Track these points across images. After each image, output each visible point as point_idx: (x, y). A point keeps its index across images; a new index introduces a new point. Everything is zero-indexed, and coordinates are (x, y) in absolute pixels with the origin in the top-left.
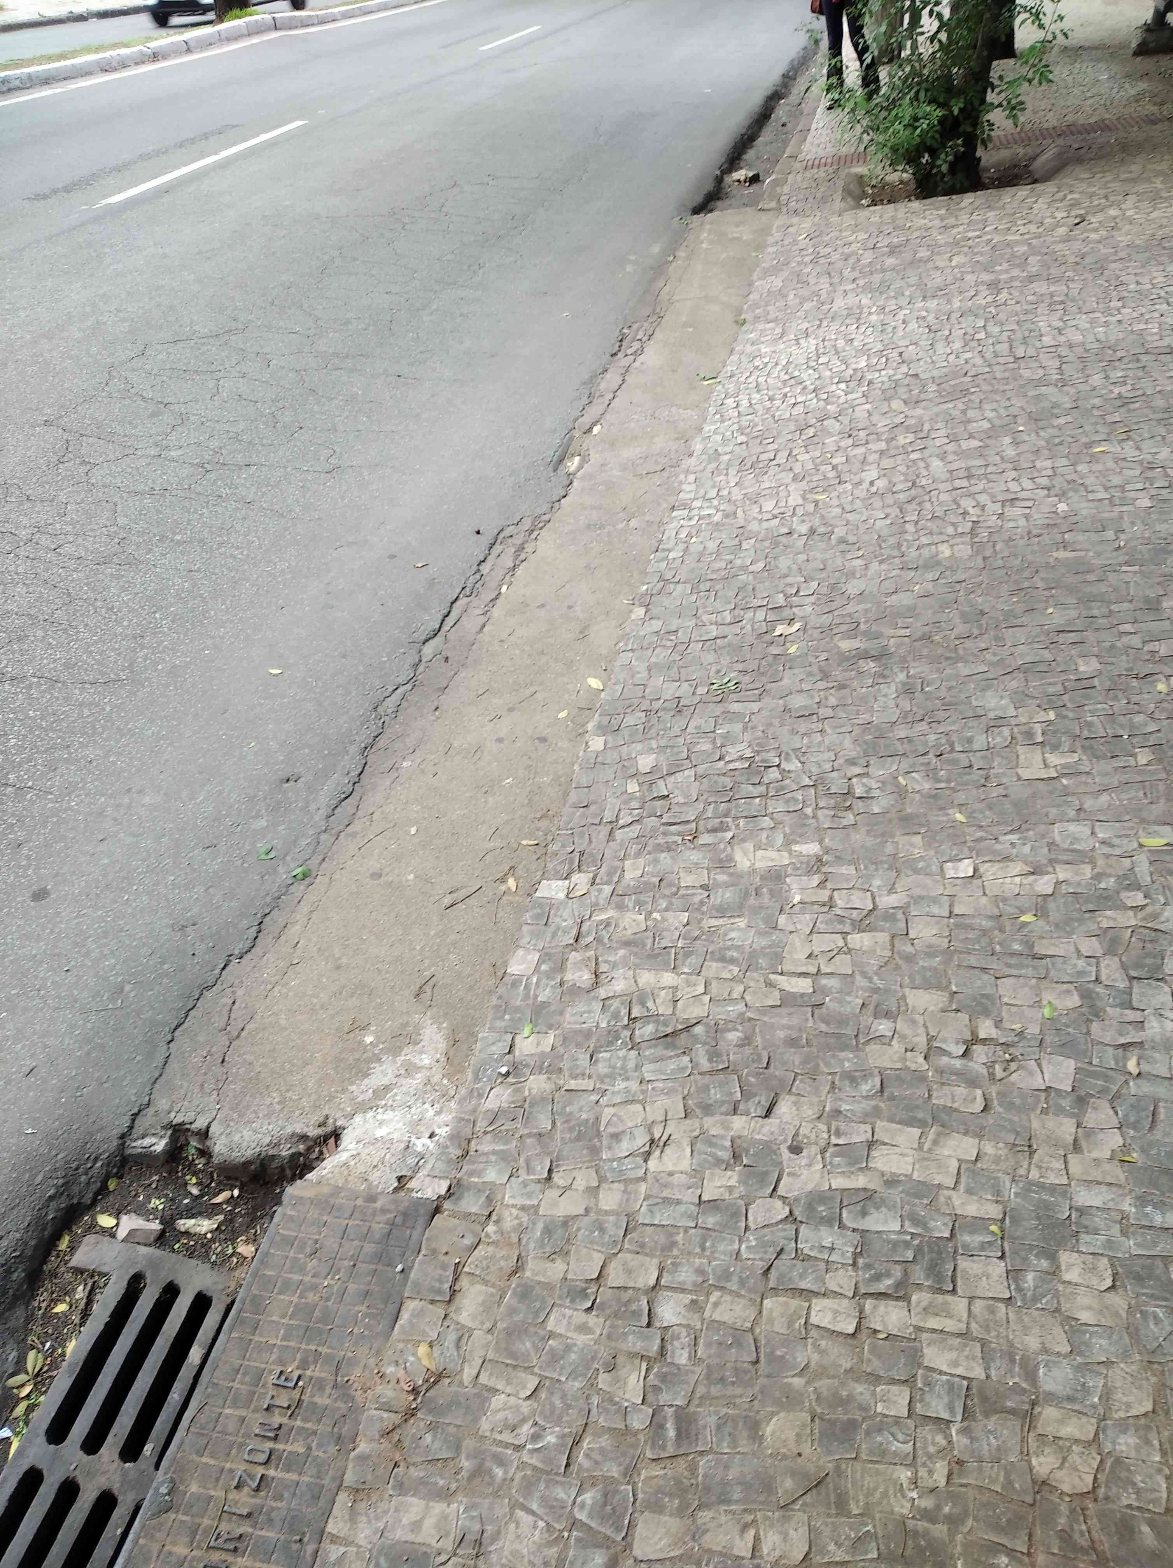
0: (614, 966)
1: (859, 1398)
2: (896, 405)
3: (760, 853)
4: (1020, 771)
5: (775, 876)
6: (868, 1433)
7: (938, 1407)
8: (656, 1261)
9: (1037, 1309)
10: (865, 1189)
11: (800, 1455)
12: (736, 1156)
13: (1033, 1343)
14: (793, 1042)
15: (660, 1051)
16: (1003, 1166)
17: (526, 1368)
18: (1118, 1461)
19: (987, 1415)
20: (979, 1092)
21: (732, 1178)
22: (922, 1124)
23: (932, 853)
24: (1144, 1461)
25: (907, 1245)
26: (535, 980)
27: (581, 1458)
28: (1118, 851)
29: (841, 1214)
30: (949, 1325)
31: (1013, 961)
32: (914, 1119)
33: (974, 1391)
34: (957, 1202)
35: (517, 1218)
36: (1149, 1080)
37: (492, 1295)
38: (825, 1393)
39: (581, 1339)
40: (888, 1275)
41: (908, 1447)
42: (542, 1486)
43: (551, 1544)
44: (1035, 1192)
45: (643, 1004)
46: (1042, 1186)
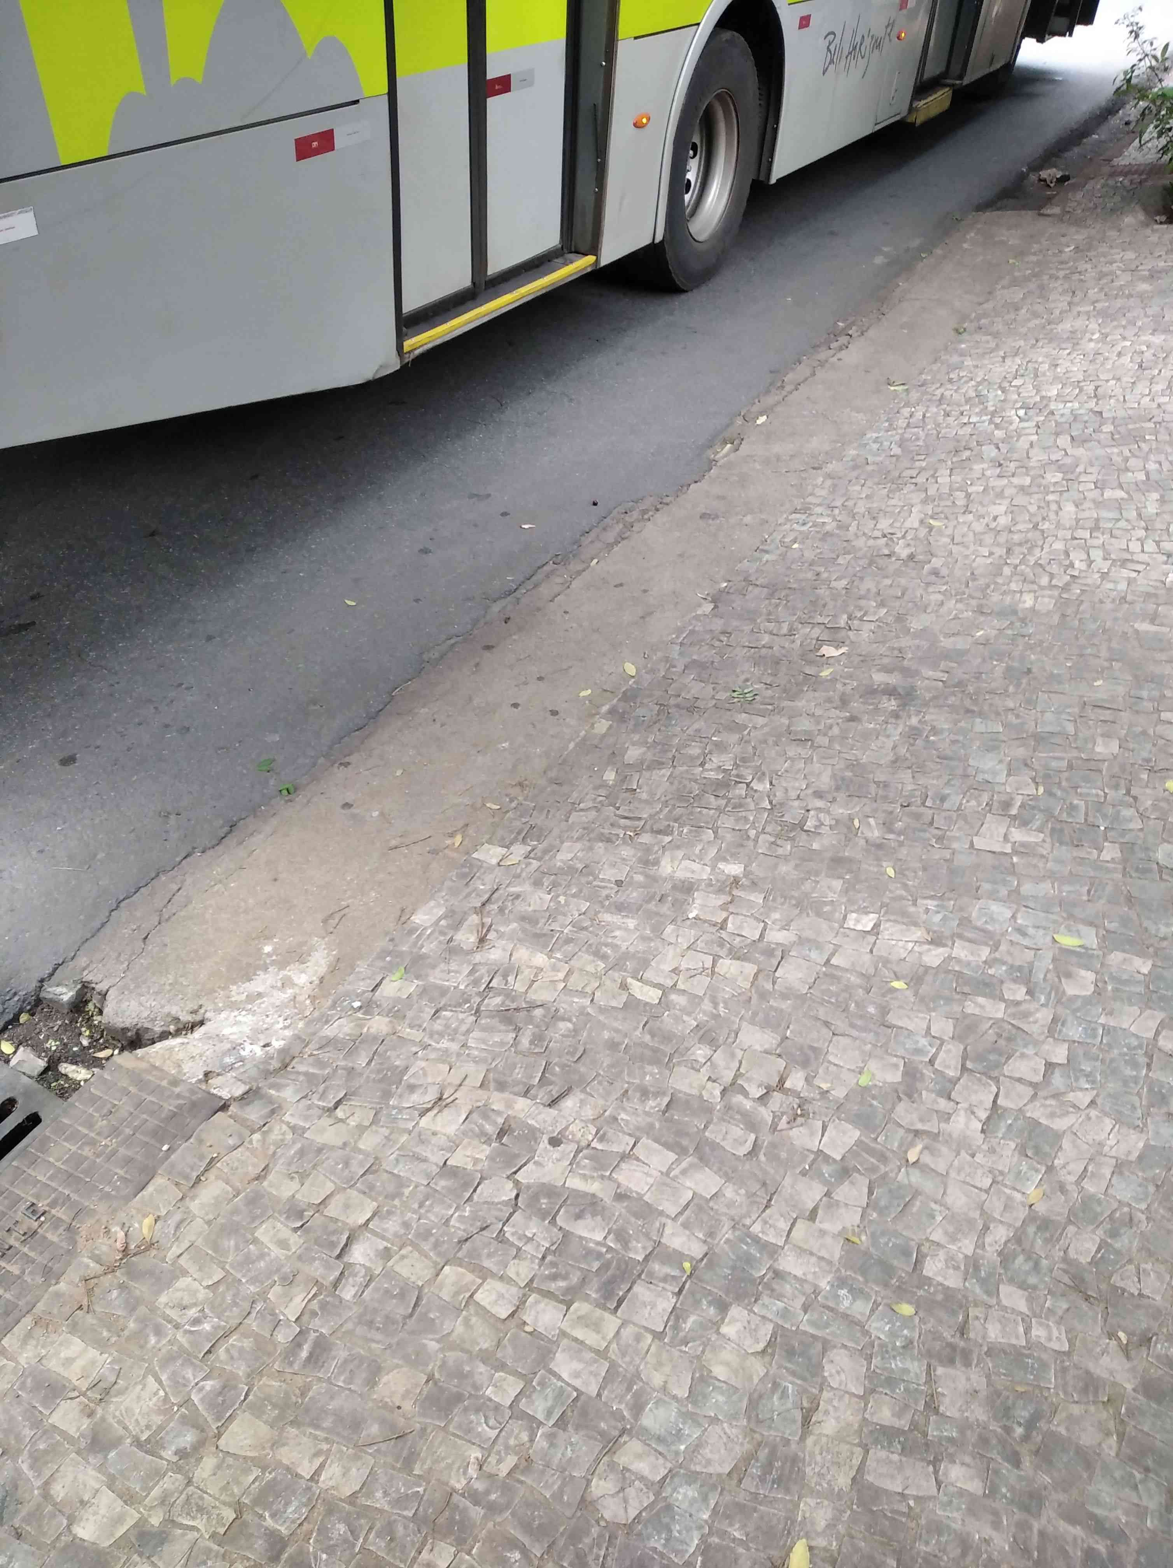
0: (501, 936)
1: (477, 1377)
3: (686, 863)
4: (975, 839)
5: (687, 888)
6: (466, 1409)
7: (538, 1407)
8: (375, 1204)
9: (681, 1351)
10: (594, 1195)
11: (399, 1408)
12: (500, 1134)
13: (657, 1379)
14: (613, 1046)
15: (495, 1022)
16: (733, 1212)
17: (220, 1262)
18: (669, 1508)
19: (577, 1428)
20: (753, 1137)
21: (484, 1152)
22: (682, 1151)
23: (844, 900)
24: (691, 1516)
25: (599, 1255)
26: (429, 931)
27: (221, 1352)
28: (1026, 942)
29: (558, 1211)
30: (591, 1338)
31: (859, 1023)
32: (678, 1144)
33: (579, 1404)
34: (668, 1231)
35: (284, 1134)
36: (922, 1171)
37: (227, 1192)
38: (451, 1363)
39: (276, 1252)
40: (565, 1277)
41: (493, 1434)
42: (180, 1361)
43: (159, 1412)
44: (747, 1244)
45: (505, 976)
46: (756, 1240)
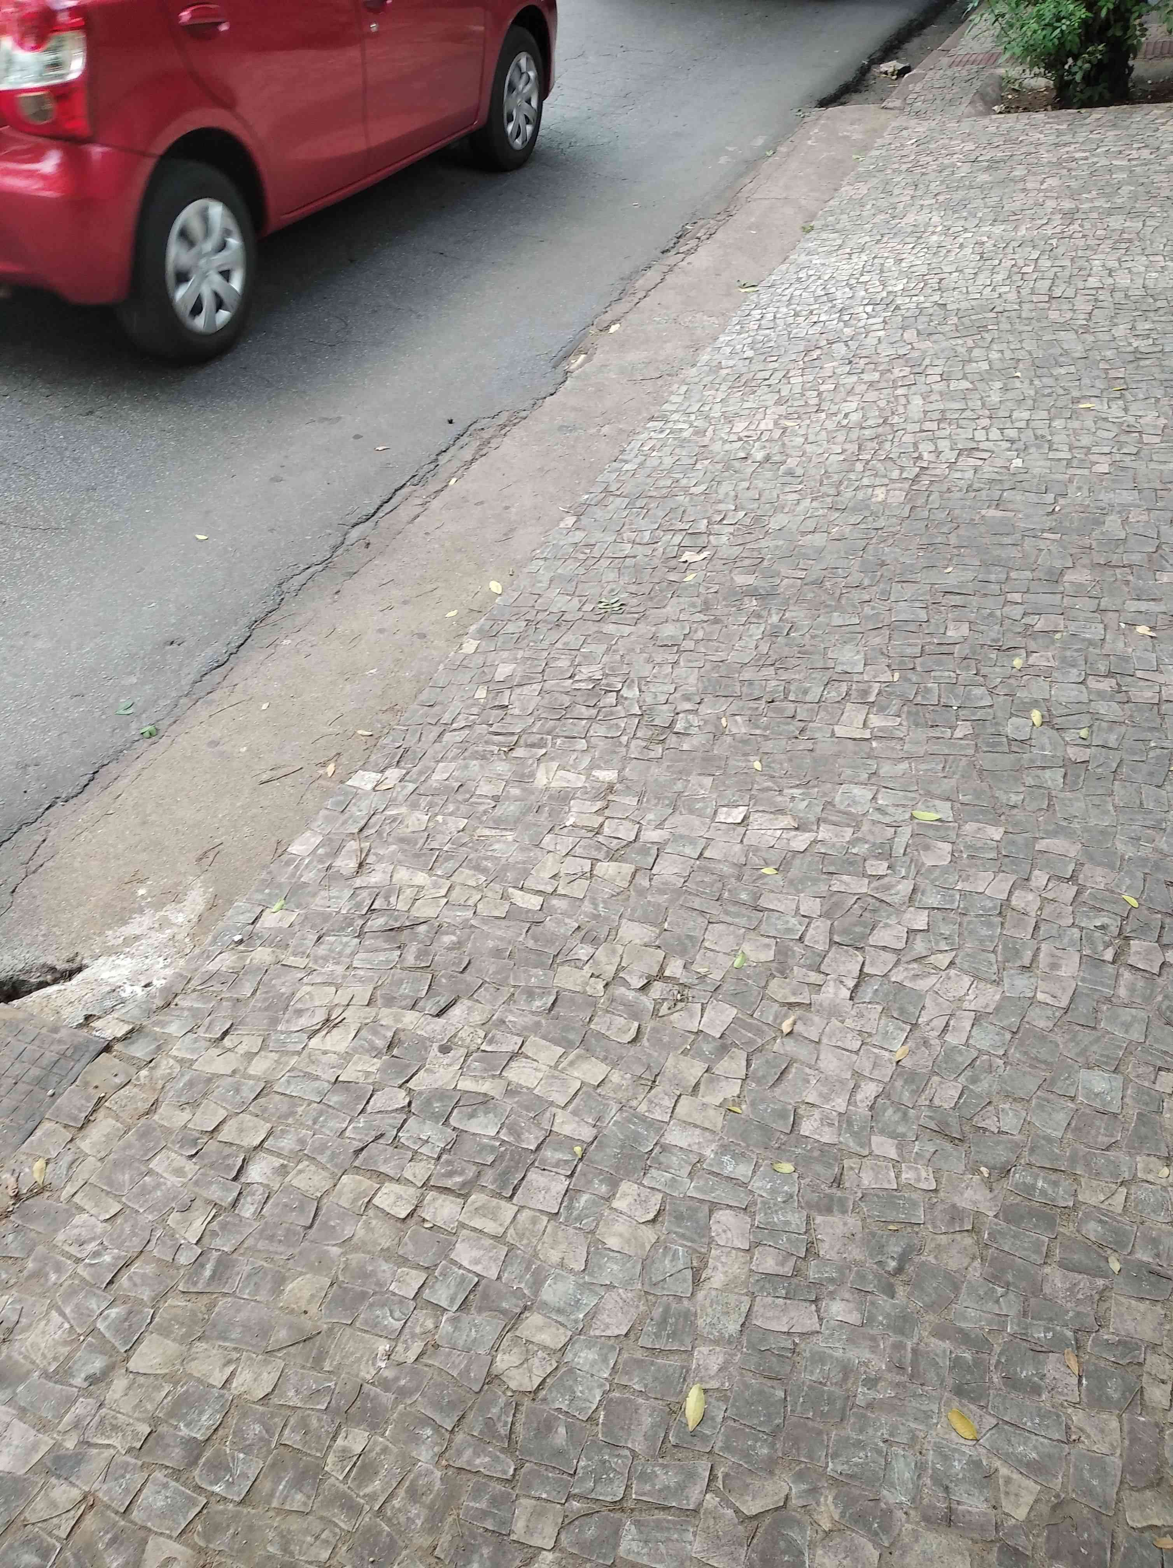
0: (380, 859)
1: (380, 1275)
2: (910, 335)
3: (561, 773)
4: (836, 728)
5: (564, 797)
6: (371, 1305)
7: (441, 1295)
8: (269, 1125)
9: (575, 1228)
10: (485, 1094)
11: (306, 1312)
12: (390, 1046)
13: (554, 1256)
14: (497, 953)
15: (381, 943)
16: (620, 1095)
17: (116, 1196)
18: (571, 1371)
19: (480, 1310)
20: (636, 1024)
21: (374, 1065)
22: (568, 1045)
23: (714, 796)
24: (592, 1375)
25: (493, 1149)
26: (307, 861)
27: (124, 1280)
28: (887, 820)
29: (451, 1113)
30: (491, 1227)
31: (732, 909)
32: (565, 1039)
33: (480, 1288)
34: (558, 1120)
35: (170, 1068)
36: (797, 1040)
37: (118, 1129)
38: (354, 1263)
39: (173, 1180)
40: (461, 1173)
41: (398, 1325)
42: (83, 1294)
43: (65, 1343)
44: (634, 1124)
45: (387, 898)
46: (643, 1119)
